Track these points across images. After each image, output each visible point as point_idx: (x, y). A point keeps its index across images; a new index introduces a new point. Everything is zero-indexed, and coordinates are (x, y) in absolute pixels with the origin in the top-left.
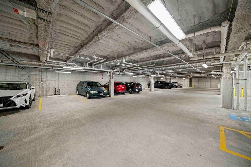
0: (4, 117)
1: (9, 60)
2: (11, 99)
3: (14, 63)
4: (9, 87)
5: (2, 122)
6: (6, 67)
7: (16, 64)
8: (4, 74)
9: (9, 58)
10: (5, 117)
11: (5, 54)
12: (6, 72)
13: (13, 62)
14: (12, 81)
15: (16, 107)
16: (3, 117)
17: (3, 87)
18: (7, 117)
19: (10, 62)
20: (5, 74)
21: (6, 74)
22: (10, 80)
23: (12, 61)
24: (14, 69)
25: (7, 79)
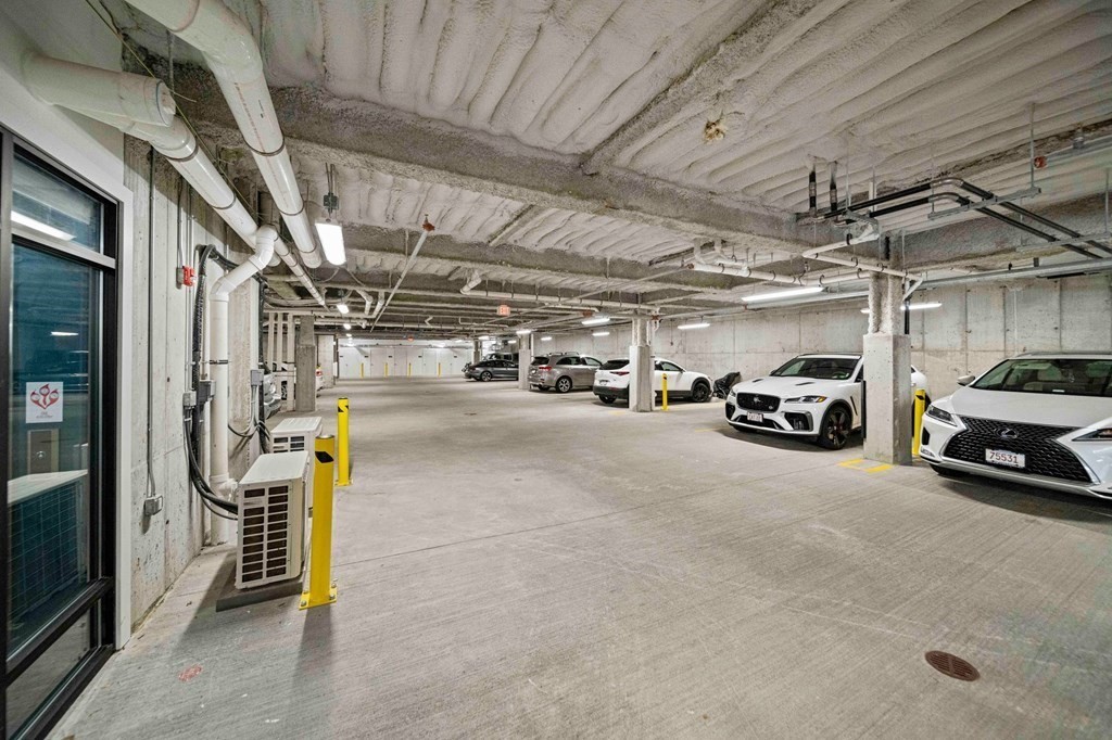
0: (1027, 520)
1: (1056, 246)
2: (1064, 440)
3: (1090, 258)
4: (1064, 379)
5: (1010, 541)
6: (1061, 289)
7: (1098, 258)
8: (1053, 321)
9: (1052, 239)
10: (1033, 521)
11: (1036, 225)
12: (1061, 311)
13: (1081, 250)
14: (1092, 349)
15: (1089, 489)
16: (1024, 515)
17: (1041, 377)
18: (1039, 523)
19: (1068, 260)
20: (1058, 319)
21: (1061, 320)
22: (1079, 348)
23: (1069, 247)
24: (1101, 292)
25: (1064, 343)
